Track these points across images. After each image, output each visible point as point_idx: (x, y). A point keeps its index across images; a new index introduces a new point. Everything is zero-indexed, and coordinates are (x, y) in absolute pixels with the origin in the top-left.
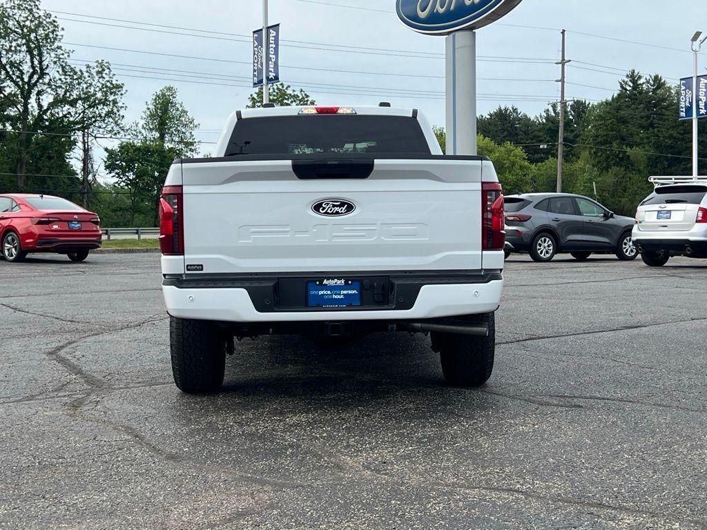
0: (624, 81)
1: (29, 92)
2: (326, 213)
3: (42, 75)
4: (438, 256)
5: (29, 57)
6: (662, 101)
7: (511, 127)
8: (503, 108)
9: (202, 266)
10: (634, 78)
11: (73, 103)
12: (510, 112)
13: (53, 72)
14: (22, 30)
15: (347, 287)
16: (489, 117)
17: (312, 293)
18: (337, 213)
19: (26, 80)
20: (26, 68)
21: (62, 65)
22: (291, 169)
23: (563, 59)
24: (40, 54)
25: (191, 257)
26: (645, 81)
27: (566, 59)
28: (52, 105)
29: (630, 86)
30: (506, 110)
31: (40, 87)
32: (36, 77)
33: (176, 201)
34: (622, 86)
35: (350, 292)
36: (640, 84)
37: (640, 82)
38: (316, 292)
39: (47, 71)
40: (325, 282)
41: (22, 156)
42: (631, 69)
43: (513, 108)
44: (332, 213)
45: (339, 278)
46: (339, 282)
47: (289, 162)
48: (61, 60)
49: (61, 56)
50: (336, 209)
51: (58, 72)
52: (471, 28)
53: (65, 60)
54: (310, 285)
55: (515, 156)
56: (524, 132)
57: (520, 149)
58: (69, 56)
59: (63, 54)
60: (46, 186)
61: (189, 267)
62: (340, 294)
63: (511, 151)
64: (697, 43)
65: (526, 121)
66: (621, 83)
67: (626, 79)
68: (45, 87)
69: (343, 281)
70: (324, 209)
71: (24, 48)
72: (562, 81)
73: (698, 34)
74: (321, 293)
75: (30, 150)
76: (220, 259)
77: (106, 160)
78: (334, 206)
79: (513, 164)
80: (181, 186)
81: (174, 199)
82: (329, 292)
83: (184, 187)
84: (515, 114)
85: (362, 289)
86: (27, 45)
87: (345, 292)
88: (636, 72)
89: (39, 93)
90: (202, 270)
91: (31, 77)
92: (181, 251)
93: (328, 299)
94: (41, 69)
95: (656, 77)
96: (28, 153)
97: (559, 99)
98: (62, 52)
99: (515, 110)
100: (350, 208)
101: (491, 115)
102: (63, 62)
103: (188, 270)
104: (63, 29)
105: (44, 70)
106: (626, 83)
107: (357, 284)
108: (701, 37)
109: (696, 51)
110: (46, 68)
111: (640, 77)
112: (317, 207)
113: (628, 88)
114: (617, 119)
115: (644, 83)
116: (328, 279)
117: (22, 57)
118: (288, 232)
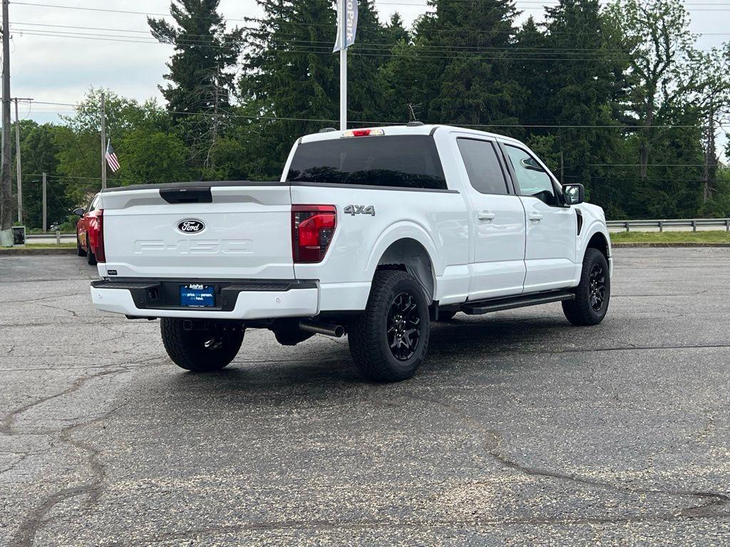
1: (655, 81)
2: (186, 231)
3: (669, 62)
4: (263, 267)
5: (655, 46)
11: (700, 89)
13: (680, 59)
14: (648, 19)
15: (204, 291)
17: (183, 295)
18: (193, 231)
19: (652, 69)
20: (653, 57)
21: (687, 51)
22: (160, 196)
24: (667, 42)
25: (109, 264)
28: (677, 93)
31: (665, 76)
32: (661, 65)
35: (207, 295)
39: (672, 59)
40: (191, 286)
41: (646, 146)
44: (190, 231)
45: (200, 284)
46: (200, 286)
48: (687, 46)
49: (688, 42)
50: (193, 227)
51: (684, 58)
53: (691, 46)
54: (182, 289)
58: (695, 40)
59: (690, 39)
60: (665, 176)
61: (110, 272)
62: (200, 297)
68: (671, 75)
69: (202, 286)
70: (184, 227)
71: (650, 37)
74: (189, 295)
75: (653, 140)
76: (125, 266)
77: (727, 146)
78: (191, 225)
82: (193, 295)
83: (104, 211)
85: (215, 293)
86: (654, 34)
87: (203, 295)
89: (665, 82)
91: (656, 66)
92: (105, 261)
93: (193, 300)
94: (668, 57)
96: (651, 143)
98: (688, 37)
100: (201, 227)
102: (689, 47)
103: (109, 274)
104: (688, 14)
105: (670, 57)
107: (211, 289)
110: (672, 55)
112: (181, 226)
116: (193, 283)
117: (648, 46)
118: (163, 245)
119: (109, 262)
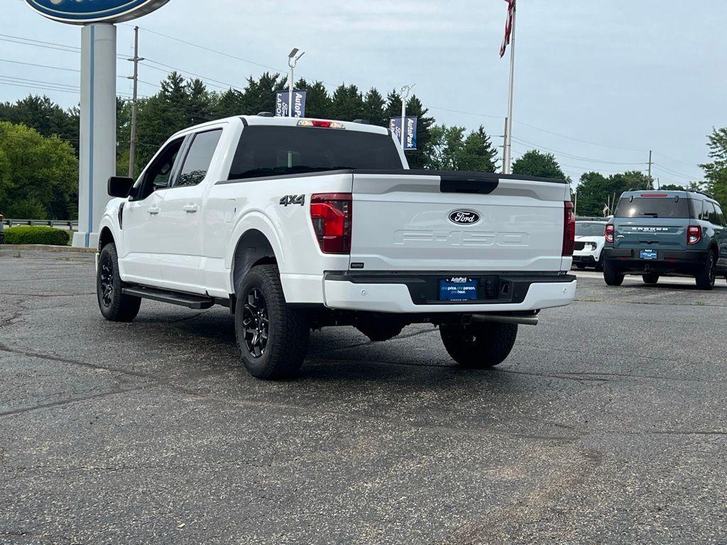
0: (165, 82)
2: (460, 221)
4: (534, 260)
6: (203, 106)
7: (43, 117)
8: (34, 97)
9: (363, 264)
10: (175, 80)
12: (42, 100)
15: (467, 284)
16: (16, 105)
17: (443, 288)
18: (467, 222)
22: (439, 184)
23: (136, 56)
25: (355, 256)
26: (186, 84)
27: (139, 56)
29: (171, 88)
30: (37, 99)
33: (346, 206)
34: (164, 87)
35: (470, 288)
36: (182, 87)
37: (182, 84)
38: (446, 288)
40: (453, 280)
42: (173, 71)
43: (44, 98)
44: (464, 222)
45: (463, 277)
46: (463, 280)
47: (438, 178)
50: (467, 218)
52: (111, 22)
54: (442, 282)
55: (63, 150)
56: (57, 124)
57: (67, 142)
61: (353, 265)
62: (463, 290)
63: (58, 144)
64: (293, 59)
65: (57, 112)
66: (162, 84)
67: (168, 81)
69: (465, 279)
70: (458, 218)
72: (135, 78)
73: (295, 51)
74: (449, 288)
76: (378, 258)
78: (465, 216)
79: (61, 158)
80: (351, 194)
81: (345, 205)
82: (455, 288)
83: (353, 195)
84: (47, 105)
85: (478, 286)
87: (467, 288)
88: (178, 74)
90: (363, 267)
92: (348, 252)
93: (454, 294)
95: (197, 81)
97: (132, 97)
99: (47, 100)
100: (476, 218)
101: (19, 103)
103: (352, 267)
106: (168, 84)
107: (475, 282)
108: (297, 54)
109: (292, 67)
111: (182, 80)
112: (453, 216)
113: (170, 90)
114: (164, 120)
115: (185, 86)
116: (455, 277)
118: (431, 236)
119: (353, 253)
